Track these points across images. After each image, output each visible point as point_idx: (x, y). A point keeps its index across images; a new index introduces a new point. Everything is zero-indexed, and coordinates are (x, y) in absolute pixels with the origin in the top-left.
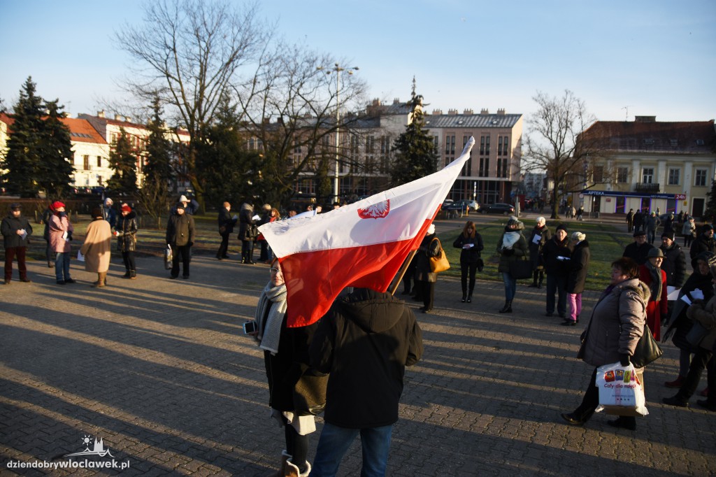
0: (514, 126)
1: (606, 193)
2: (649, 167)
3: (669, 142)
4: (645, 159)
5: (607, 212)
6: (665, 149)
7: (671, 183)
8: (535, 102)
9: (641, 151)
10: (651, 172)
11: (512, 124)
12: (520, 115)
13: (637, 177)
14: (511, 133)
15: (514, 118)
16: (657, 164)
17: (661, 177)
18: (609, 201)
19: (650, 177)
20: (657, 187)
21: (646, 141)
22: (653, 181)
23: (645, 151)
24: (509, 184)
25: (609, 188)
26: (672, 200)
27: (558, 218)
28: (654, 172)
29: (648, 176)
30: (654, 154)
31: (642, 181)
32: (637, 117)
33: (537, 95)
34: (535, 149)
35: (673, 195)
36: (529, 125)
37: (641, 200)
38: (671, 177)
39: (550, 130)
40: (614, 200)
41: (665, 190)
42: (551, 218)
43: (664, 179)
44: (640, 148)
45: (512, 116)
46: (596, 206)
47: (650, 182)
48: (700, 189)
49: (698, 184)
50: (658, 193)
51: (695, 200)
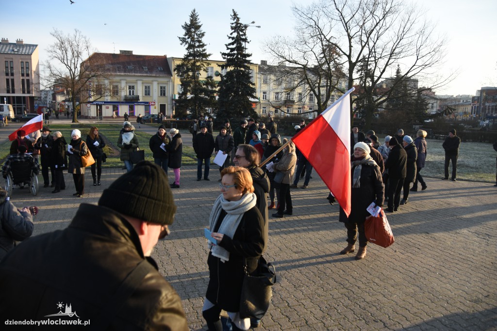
0: (33, 54)
1: (105, 102)
2: (131, 85)
3: (143, 68)
4: (129, 79)
5: (107, 115)
6: (140, 73)
7: (146, 95)
8: (52, 36)
9: (126, 74)
10: (133, 88)
11: (30, 52)
12: (36, 46)
13: (124, 93)
14: (31, 59)
15: (32, 47)
16: (136, 83)
17: (140, 91)
18: (108, 108)
19: (133, 91)
20: (138, 98)
21: (129, 67)
22: (135, 94)
23: (128, 74)
24: (32, 98)
25: (109, 99)
26: (147, 105)
27: (77, 122)
28: (135, 88)
29: (131, 91)
30: (134, 76)
31: (128, 94)
32: (121, 51)
33: (54, 31)
34: (55, 72)
35: (147, 103)
36: (50, 54)
37: (128, 106)
38: (146, 91)
39: (65, 58)
40: (111, 107)
41: (143, 99)
42: (73, 122)
43: (141, 92)
44: (125, 72)
45: (30, 45)
46: (100, 112)
47: (133, 94)
48: (163, 98)
49: (161, 95)
50: (139, 101)
51: (161, 105)
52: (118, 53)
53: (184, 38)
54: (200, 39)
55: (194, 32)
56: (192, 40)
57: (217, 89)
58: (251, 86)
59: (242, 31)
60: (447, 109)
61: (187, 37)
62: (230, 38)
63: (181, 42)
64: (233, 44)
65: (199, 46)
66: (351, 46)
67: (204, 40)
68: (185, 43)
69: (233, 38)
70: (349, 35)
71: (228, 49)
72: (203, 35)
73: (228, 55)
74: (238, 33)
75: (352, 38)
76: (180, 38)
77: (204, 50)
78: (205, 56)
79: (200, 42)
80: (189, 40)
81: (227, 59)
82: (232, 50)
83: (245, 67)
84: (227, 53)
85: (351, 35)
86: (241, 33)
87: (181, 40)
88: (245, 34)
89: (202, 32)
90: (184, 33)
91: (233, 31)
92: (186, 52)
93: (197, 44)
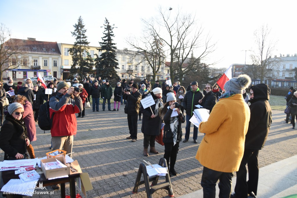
1: (18, 70)
2: (36, 59)
3: (43, 49)
4: (34, 56)
5: (20, 78)
6: (41, 52)
7: (44, 65)
9: (32, 52)
10: (37, 61)
13: (31, 64)
16: (38, 58)
17: (41, 63)
18: (20, 73)
19: (36, 63)
20: (39, 67)
21: (33, 48)
22: (38, 65)
23: (34, 52)
25: (21, 67)
26: (45, 72)
28: (38, 61)
29: (35, 63)
30: (37, 54)
31: (33, 65)
32: (28, 38)
35: (46, 70)
37: (33, 72)
38: (45, 63)
40: (22, 73)
41: (43, 68)
43: (42, 64)
44: (31, 51)
46: (15, 76)
47: (36, 65)
48: (55, 68)
49: (54, 66)
50: (40, 69)
51: (54, 72)
52: (26, 39)
53: (74, 33)
54: (84, 33)
55: (81, 29)
56: (79, 34)
57: (95, 63)
58: (116, 61)
59: (111, 30)
60: (219, 75)
61: (76, 31)
62: (104, 34)
63: (72, 35)
64: (105, 37)
65: (83, 38)
66: (172, 41)
67: (86, 34)
68: (75, 35)
69: (106, 34)
70: (171, 35)
71: (103, 40)
72: (85, 31)
73: (103, 43)
74: (109, 31)
75: (172, 36)
76: (72, 32)
77: (86, 40)
78: (87, 43)
79: (83, 35)
80: (77, 34)
81: (102, 46)
82: (105, 40)
83: (112, 50)
84: (102, 42)
85: (172, 35)
86: (110, 31)
87: (73, 34)
88: (112, 32)
89: (85, 29)
90: (74, 30)
91: (106, 29)
92: (75, 41)
93: (82, 36)
